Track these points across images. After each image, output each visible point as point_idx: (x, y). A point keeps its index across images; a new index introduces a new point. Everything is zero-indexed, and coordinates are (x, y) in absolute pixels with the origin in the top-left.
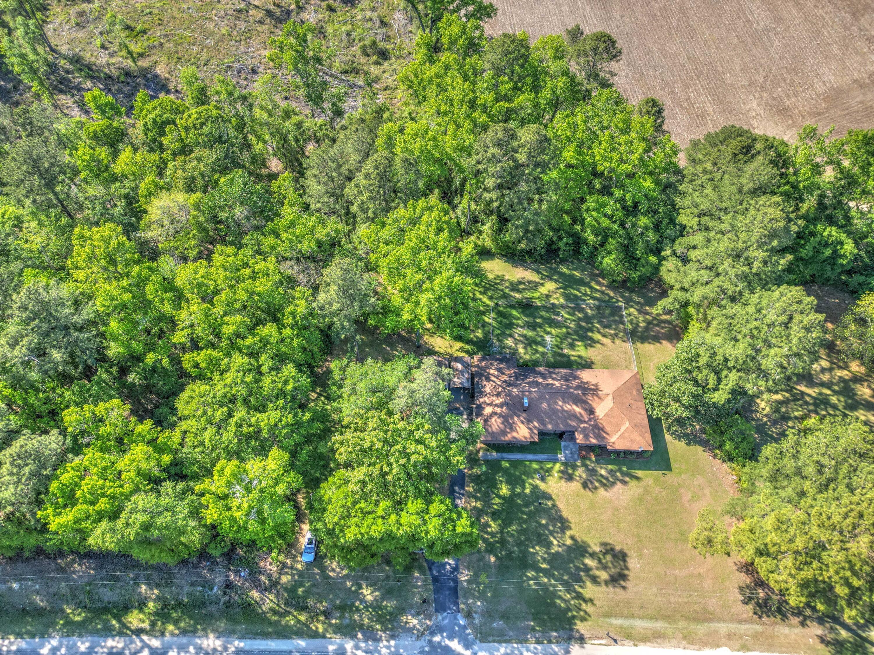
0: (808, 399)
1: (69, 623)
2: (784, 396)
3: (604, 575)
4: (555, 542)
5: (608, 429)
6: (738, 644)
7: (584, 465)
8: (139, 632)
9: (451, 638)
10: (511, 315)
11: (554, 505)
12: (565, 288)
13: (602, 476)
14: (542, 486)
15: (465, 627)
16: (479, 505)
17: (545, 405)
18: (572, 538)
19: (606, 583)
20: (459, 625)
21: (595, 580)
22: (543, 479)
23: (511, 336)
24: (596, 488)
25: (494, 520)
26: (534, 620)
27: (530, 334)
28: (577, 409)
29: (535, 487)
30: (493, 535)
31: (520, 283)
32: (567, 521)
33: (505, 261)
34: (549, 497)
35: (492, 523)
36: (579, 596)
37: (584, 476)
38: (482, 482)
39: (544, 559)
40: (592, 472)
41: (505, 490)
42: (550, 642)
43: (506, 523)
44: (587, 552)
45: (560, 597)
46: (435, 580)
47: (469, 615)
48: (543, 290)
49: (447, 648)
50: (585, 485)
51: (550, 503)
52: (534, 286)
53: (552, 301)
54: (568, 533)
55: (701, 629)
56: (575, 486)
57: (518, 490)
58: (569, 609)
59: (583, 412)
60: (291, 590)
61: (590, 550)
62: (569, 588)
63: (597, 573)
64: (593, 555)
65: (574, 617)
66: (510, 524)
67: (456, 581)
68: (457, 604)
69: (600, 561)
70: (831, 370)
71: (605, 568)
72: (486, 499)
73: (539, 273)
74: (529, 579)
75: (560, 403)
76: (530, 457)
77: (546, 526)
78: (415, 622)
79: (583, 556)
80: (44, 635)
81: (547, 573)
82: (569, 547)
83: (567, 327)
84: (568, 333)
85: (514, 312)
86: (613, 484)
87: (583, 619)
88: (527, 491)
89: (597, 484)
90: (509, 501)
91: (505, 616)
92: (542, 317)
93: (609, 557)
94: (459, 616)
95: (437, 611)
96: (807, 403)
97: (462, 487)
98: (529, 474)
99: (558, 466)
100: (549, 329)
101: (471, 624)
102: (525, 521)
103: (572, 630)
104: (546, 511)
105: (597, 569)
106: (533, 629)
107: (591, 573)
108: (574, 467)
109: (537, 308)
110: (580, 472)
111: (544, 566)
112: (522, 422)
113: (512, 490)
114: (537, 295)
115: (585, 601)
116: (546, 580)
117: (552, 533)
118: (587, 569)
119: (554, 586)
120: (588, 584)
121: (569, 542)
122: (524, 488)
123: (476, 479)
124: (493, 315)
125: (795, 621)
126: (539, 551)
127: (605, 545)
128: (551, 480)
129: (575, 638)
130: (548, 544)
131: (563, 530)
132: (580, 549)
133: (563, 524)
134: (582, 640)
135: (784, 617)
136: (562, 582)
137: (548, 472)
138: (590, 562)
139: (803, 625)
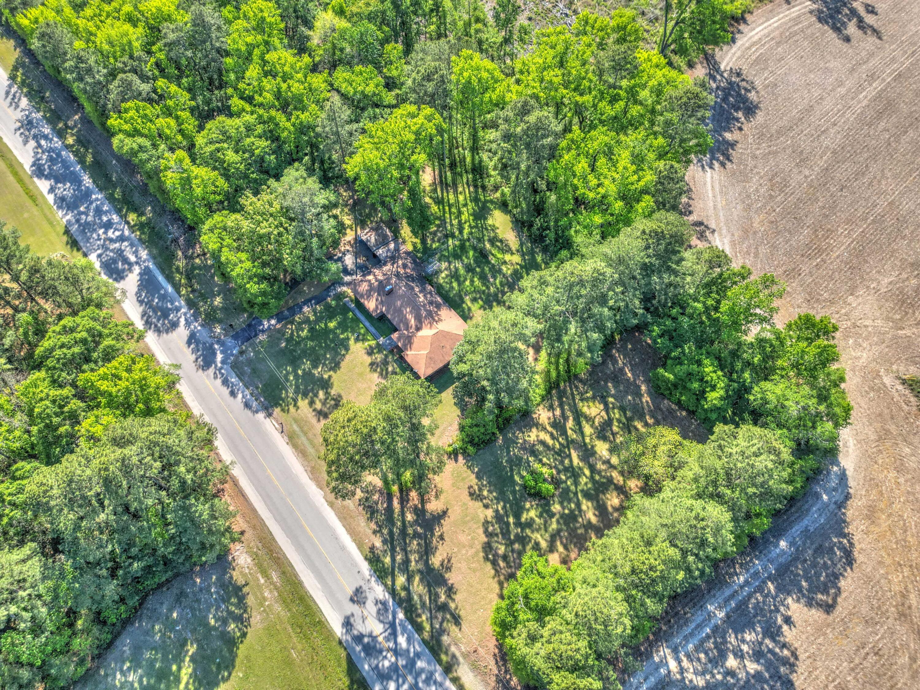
0: (567, 461)
1: (112, 195)
2: (554, 445)
3: (318, 405)
4: (320, 370)
5: (414, 346)
6: (329, 497)
7: (386, 356)
8: (128, 223)
9: (222, 352)
10: (467, 252)
11: (344, 355)
12: (522, 267)
13: (387, 369)
14: (352, 342)
15: (232, 355)
16: (312, 318)
17: (399, 303)
18: (330, 377)
20: (232, 352)
21: (312, 403)
22: (357, 340)
23: (450, 263)
24: (375, 371)
25: (309, 331)
26: (264, 385)
27: (462, 271)
28: (413, 322)
29: (348, 339)
30: (299, 336)
31: (501, 241)
32: (339, 368)
33: (512, 221)
34: (347, 349)
35: (306, 331)
36: (295, 401)
37: (379, 360)
38: (328, 311)
39: (304, 370)
40: (385, 363)
41: (332, 325)
42: (256, 400)
43: (311, 338)
44: (327, 389)
45: (287, 392)
46: (249, 325)
47: (242, 353)
48: (508, 257)
49: (215, 354)
50: (372, 364)
51: (343, 352)
52: (506, 249)
53: (504, 268)
54: (331, 373)
56: (368, 360)
57: (338, 331)
58: (283, 400)
59: (414, 326)
60: (194, 268)
61: (329, 390)
62: (297, 392)
63: (317, 402)
64: (327, 393)
65: (281, 405)
66: (312, 340)
67: (256, 335)
68: (242, 343)
69: (326, 399)
70: (613, 467)
71: (324, 403)
72: (318, 320)
73: (521, 245)
74: (286, 370)
75: (408, 310)
76: (367, 324)
77: (326, 359)
78: (219, 331)
79: (322, 389)
80: (101, 190)
81: (296, 376)
82: (322, 378)
83: (488, 288)
84: (484, 291)
85: (471, 253)
87: (283, 410)
88: (342, 336)
89: (379, 370)
90: (327, 331)
91: (254, 371)
92: (483, 270)
93: (333, 402)
94: (238, 348)
95: (232, 336)
96: (562, 462)
97: (316, 304)
98: (353, 332)
99: (373, 343)
100: (476, 279)
101: (237, 357)
102: (321, 347)
103: (272, 407)
104: (337, 353)
105: (320, 400)
106: (257, 388)
107: (315, 399)
108: (380, 352)
109: (488, 262)
110: (379, 357)
111: (300, 372)
112: (377, 300)
113: (336, 328)
114: (500, 256)
115: (295, 405)
116: (292, 378)
117: (324, 364)
118: (316, 395)
119: (292, 385)
120: (307, 401)
121: (326, 376)
122: (342, 333)
123: (328, 307)
124: (457, 243)
125: (373, 526)
126: (307, 365)
127: (340, 396)
128: (360, 344)
129: (268, 411)
130: (315, 367)
131: (331, 369)
132: (326, 385)
133: (335, 367)
134: (269, 415)
135: (371, 519)
136: (297, 387)
137: (364, 340)
138: (321, 394)
139: (375, 532)
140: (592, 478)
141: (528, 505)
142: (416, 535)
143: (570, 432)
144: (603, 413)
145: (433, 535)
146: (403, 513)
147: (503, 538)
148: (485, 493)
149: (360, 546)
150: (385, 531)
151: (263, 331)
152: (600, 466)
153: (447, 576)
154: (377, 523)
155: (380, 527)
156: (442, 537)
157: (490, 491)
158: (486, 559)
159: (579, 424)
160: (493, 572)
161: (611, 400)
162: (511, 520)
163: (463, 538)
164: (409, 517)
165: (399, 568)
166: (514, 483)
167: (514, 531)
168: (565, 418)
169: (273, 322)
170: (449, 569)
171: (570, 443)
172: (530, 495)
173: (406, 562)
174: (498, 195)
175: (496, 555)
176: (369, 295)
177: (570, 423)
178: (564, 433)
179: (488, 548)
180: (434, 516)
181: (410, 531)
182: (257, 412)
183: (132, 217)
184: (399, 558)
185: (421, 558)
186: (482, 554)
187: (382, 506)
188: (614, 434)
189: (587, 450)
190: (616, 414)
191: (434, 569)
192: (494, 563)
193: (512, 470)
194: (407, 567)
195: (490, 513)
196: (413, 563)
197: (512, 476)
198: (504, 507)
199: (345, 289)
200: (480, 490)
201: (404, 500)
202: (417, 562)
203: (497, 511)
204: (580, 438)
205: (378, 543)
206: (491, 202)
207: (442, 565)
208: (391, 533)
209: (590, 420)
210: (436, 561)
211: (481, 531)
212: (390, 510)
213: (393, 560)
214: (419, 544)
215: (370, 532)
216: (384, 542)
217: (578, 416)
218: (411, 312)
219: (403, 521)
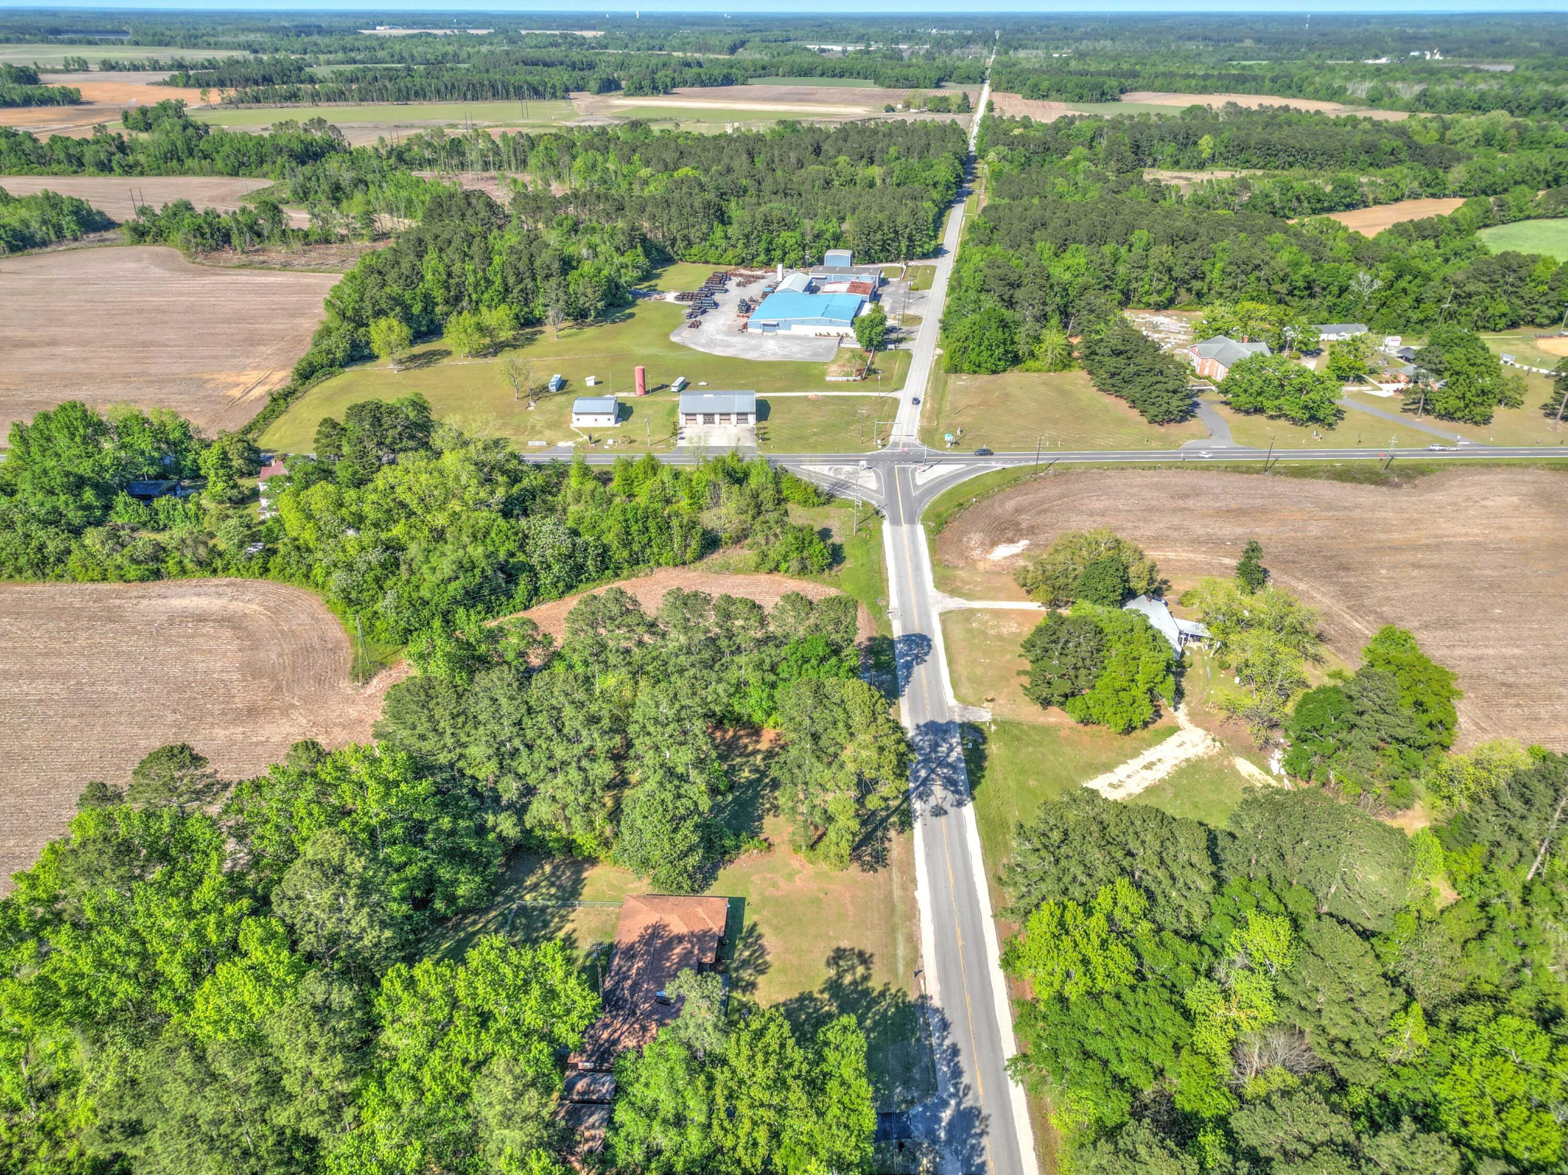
3: (860, 970)
4: (827, 1008)
5: (706, 928)
6: (911, 885)
7: (737, 970)
9: (939, 1120)
11: (784, 1004)
13: (750, 956)
15: (925, 1107)
18: (822, 992)
19: (868, 969)
20: (924, 1112)
21: (865, 978)
22: (752, 1012)
24: (765, 963)
26: (909, 1038)
32: (802, 994)
36: (882, 994)
37: (749, 972)
40: (745, 964)
42: (928, 1025)
44: (836, 981)
45: (885, 1012)
47: (911, 1103)
49: (951, 1124)
50: (762, 972)
51: (782, 1008)
54: (817, 995)
55: (900, 907)
56: (761, 980)
58: (897, 1005)
59: (682, 946)
61: (835, 978)
62: (875, 1001)
63: (858, 975)
64: (840, 976)
65: (903, 1002)
69: (845, 971)
71: (853, 968)
77: (809, 1015)
78: (925, 1161)
79: (841, 985)
82: (832, 997)
86: (761, 946)
87: (905, 995)
89: (760, 961)
91: (908, 1068)
93: (841, 963)
94: (912, 1112)
95: (910, 1137)
99: (737, 995)
101: (921, 1099)
103: (914, 1006)
104: (791, 1012)
105: (853, 975)
106: (918, 1040)
107: (858, 981)
108: (739, 979)
110: (745, 975)
115: (887, 990)
117: (816, 1010)
118: (854, 983)
119: (874, 1015)
120: (870, 984)
121: (826, 996)
125: (887, 844)
127: (828, 964)
129: (922, 1005)
132: (834, 987)
134: (924, 997)
135: (886, 850)
136: (868, 1008)
138: (848, 979)
139: (890, 840)
149: (911, 840)
150: (879, 834)
157: (764, 804)
182: (937, 1010)
193: (729, 805)
197: (733, 802)
198: (764, 790)
200: (770, 810)
203: (772, 792)
205: (892, 834)
208: (876, 830)
213: (889, 816)
216: (886, 829)
218: (668, 959)
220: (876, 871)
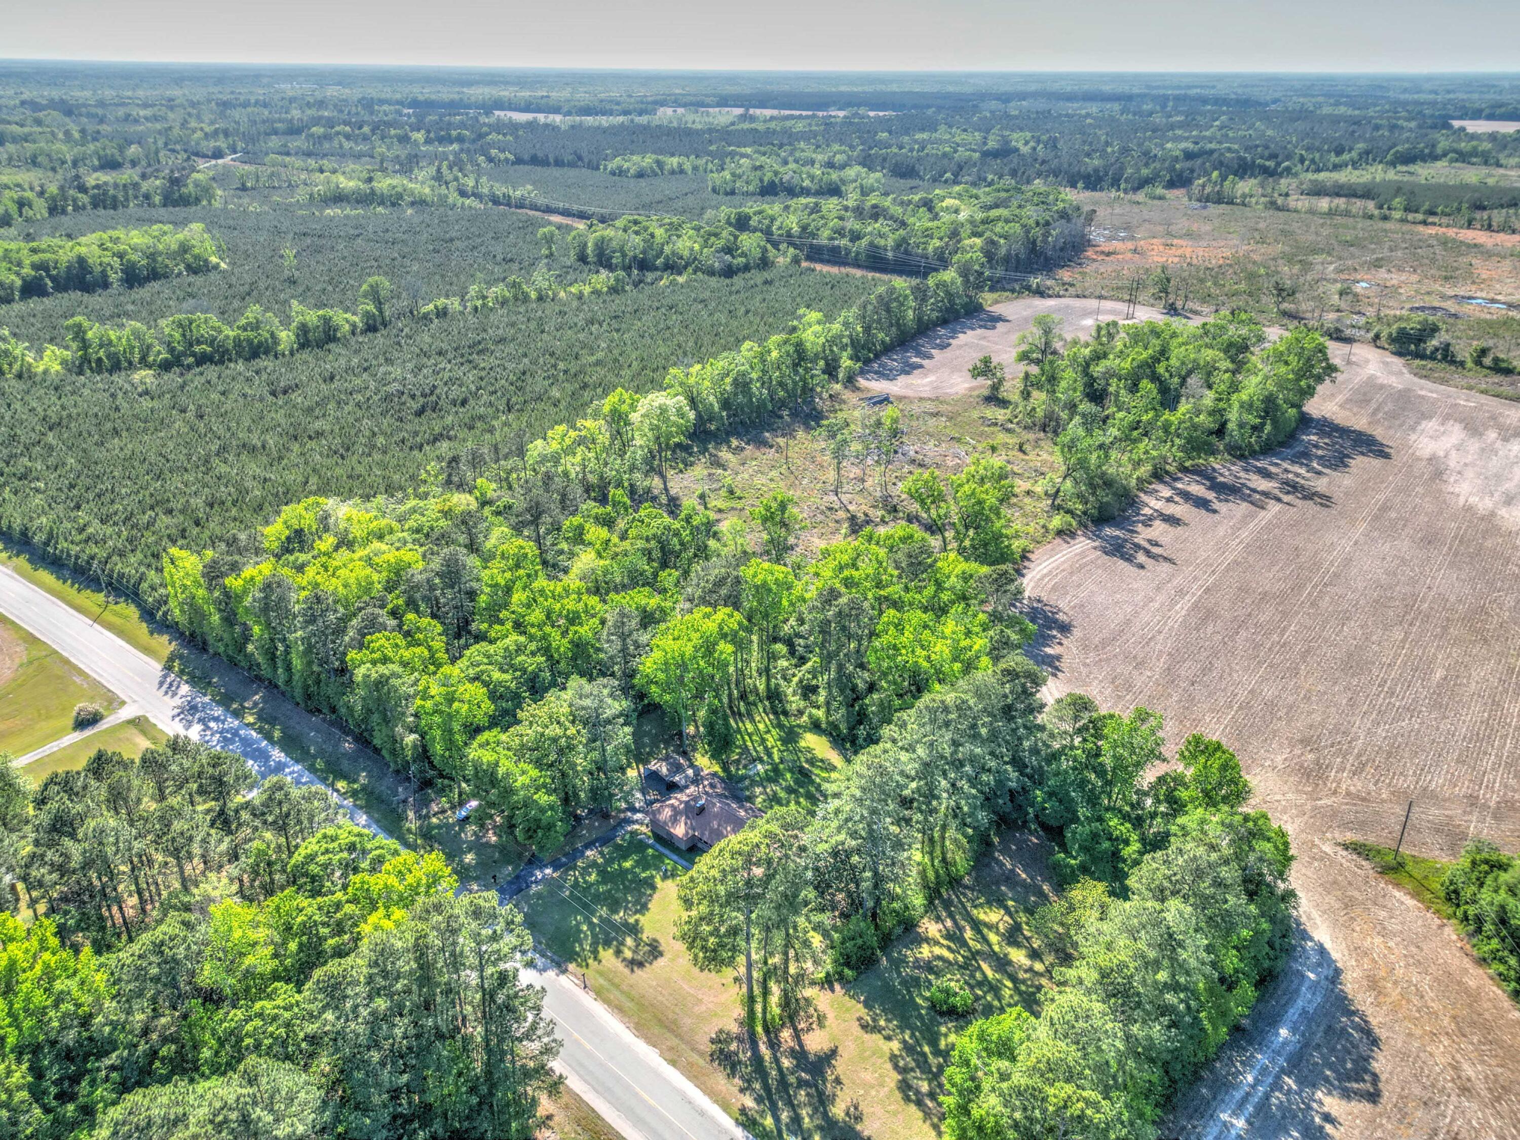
0: (978, 975)
1: (313, 765)
2: (955, 959)
3: (628, 954)
4: (621, 914)
6: (669, 1055)
8: (337, 791)
10: (783, 775)
11: (650, 895)
14: (658, 880)
16: (600, 861)
18: (637, 921)
19: (624, 960)
21: (618, 953)
22: (665, 877)
23: (765, 787)
25: (598, 875)
26: (550, 939)
29: (653, 877)
30: (586, 882)
31: (822, 761)
32: (647, 909)
33: (829, 741)
34: (654, 888)
35: (594, 875)
36: (595, 953)
38: (620, 851)
39: (600, 917)
41: (627, 864)
42: (541, 957)
43: (604, 882)
44: (636, 934)
45: (581, 945)
46: (517, 877)
51: (649, 892)
52: (830, 768)
54: (638, 916)
55: (657, 1030)
57: (637, 870)
58: (578, 954)
60: (431, 827)
61: (639, 935)
62: (595, 944)
63: (626, 950)
64: (637, 939)
65: (576, 959)
66: (605, 884)
67: (528, 887)
68: (513, 897)
69: (638, 945)
71: (636, 951)
72: (609, 861)
74: (576, 920)
76: (675, 857)
77: (628, 902)
78: (476, 888)
79: (630, 935)
80: (297, 761)
81: (591, 925)
82: (627, 923)
85: (788, 775)
87: (580, 965)
88: (643, 875)
90: (623, 872)
93: (647, 948)
96: (972, 976)
97: (602, 846)
98: (658, 869)
102: (618, 889)
103: (564, 962)
104: (641, 894)
105: (630, 948)
107: (622, 947)
111: (595, 920)
112: (686, 823)
113: (633, 867)
114: (824, 775)
115: (595, 958)
116: (585, 928)
117: (626, 908)
118: (622, 943)
119: (586, 936)
120: (611, 951)
121: (631, 920)
122: (643, 872)
123: (618, 847)
124: (768, 767)
125: (737, 1081)
126: (604, 912)
127: (655, 940)
128: (669, 882)
129: (561, 967)
130: (615, 911)
131: (636, 912)
132: (634, 930)
133: (643, 908)
134: (565, 971)
135: (732, 1074)
136: (594, 936)
137: (673, 876)
138: (629, 941)
139: (742, 1090)
140: (1016, 989)
141: (943, 1029)
142: (801, 1083)
143: (971, 943)
144: (1007, 918)
145: (824, 1081)
146: (777, 1061)
147: (922, 1072)
148: (882, 1023)
149: (725, 1107)
150: (757, 1086)
151: (536, 882)
152: (1022, 975)
153: (858, 1127)
154: (742, 1077)
155: (749, 1081)
156: (838, 1081)
157: (888, 1020)
158: (907, 1099)
159: (979, 932)
160: (920, 1114)
161: (1010, 903)
162: (926, 1049)
163: (867, 1076)
164: (786, 1063)
165: (788, 1129)
166: (917, 1007)
167: (934, 1061)
168: (961, 929)
169: (548, 871)
170: (858, 1118)
171: (975, 954)
172: (942, 1014)
173: (796, 1120)
174: (805, 718)
175: (917, 1092)
176: (674, 820)
177: (968, 934)
178: (964, 943)
179: (905, 1087)
180: (820, 1057)
181: (792, 1079)
182: (545, 970)
183: (341, 785)
184: (785, 1116)
185: (815, 1110)
186: (898, 1095)
187: (745, 1056)
188: (1028, 939)
189: (998, 959)
190: (1023, 918)
191: (837, 1122)
192: (919, 1103)
193: (909, 992)
194: (800, 1126)
195: (895, 1046)
196: (807, 1120)
197: (912, 999)
198: (913, 1036)
199: (636, 827)
200: (874, 1020)
201: (774, 1045)
202: (811, 1117)
203: (904, 1042)
204: (986, 948)
205: (749, 1102)
206: (799, 726)
207: (848, 1114)
208: (766, 1087)
209: (990, 927)
210: (838, 1111)
211: (889, 1066)
212: (757, 1059)
213: (777, 1119)
214: (808, 1095)
215: (735, 1090)
216: (759, 1100)
217: (977, 925)
219: (780, 1069)
220: (713, 1041)
